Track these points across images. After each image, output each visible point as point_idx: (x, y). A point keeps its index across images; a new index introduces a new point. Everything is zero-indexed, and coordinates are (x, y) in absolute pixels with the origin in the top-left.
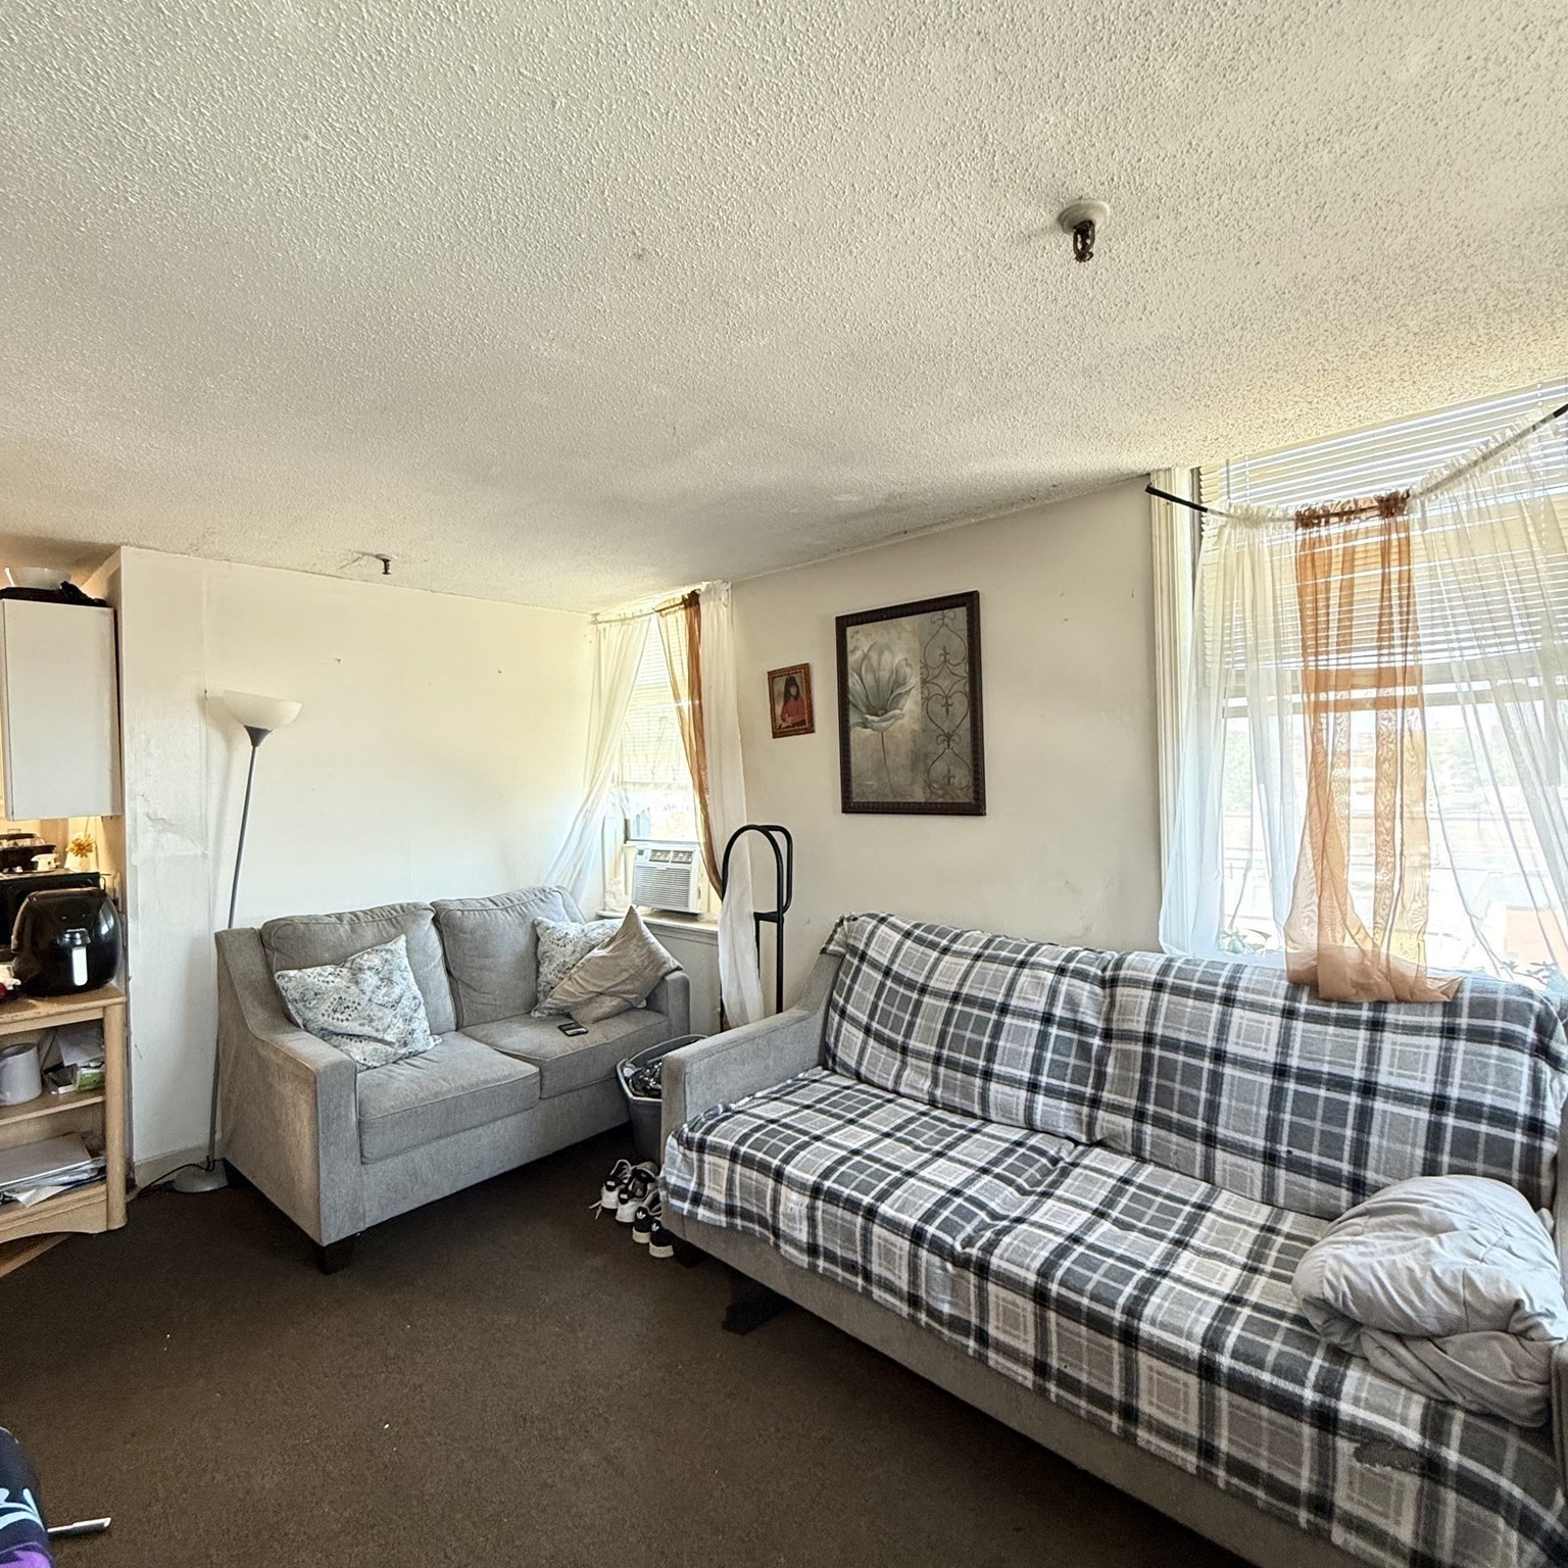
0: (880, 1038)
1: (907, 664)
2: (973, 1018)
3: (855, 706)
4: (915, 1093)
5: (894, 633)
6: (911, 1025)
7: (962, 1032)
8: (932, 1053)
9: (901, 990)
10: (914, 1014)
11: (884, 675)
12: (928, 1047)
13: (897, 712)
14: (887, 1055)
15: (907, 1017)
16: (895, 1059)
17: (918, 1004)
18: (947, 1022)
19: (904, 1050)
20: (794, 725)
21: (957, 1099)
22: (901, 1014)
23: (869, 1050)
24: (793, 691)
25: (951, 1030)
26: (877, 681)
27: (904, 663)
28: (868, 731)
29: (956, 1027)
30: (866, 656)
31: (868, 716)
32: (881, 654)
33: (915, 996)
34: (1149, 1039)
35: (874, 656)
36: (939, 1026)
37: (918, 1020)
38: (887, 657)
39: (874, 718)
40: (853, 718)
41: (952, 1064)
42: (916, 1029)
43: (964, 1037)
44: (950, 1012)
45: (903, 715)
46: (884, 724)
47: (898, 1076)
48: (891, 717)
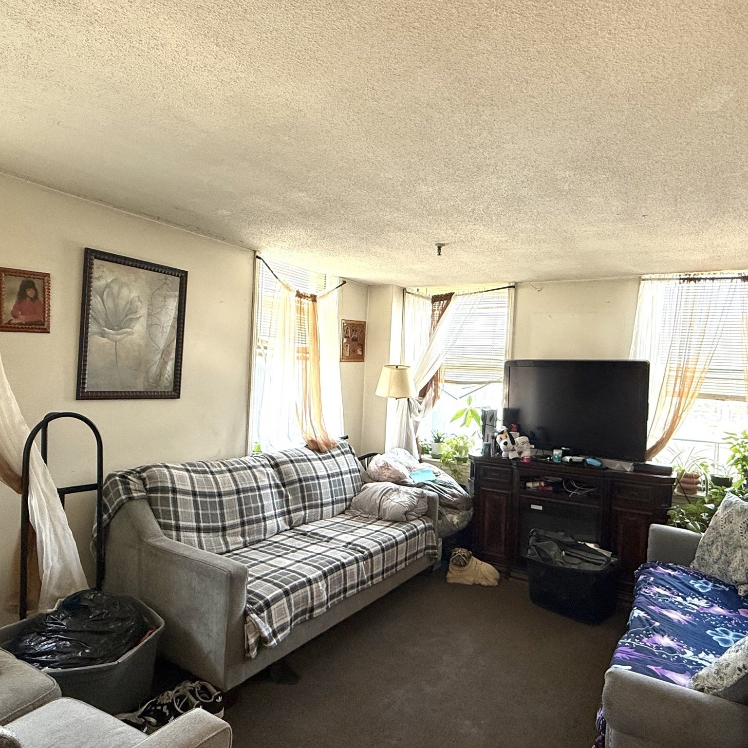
0: (207, 530)
1: (139, 300)
2: (250, 497)
3: (95, 319)
4: (237, 546)
5: (132, 277)
6: (222, 515)
7: (249, 506)
8: (239, 522)
9: (208, 500)
10: (222, 508)
11: (122, 303)
12: (236, 521)
13: (130, 330)
14: (213, 537)
15: (218, 512)
16: (218, 536)
17: (221, 503)
18: (240, 505)
19: (224, 529)
20: (26, 324)
21: (256, 537)
22: (214, 512)
23: (203, 540)
24: (30, 293)
25: (244, 507)
26: (116, 306)
27: (137, 299)
28: (105, 340)
29: (245, 505)
30: (108, 286)
31: (106, 329)
32: (121, 287)
33: (217, 499)
34: (300, 480)
35: (115, 288)
36: (237, 508)
37: (225, 511)
38: (125, 292)
39: (111, 331)
40: (93, 328)
41: (250, 522)
42: (226, 515)
43: (251, 508)
44: (239, 500)
45: (133, 333)
46: (119, 337)
47: (226, 543)
48: (125, 333)
